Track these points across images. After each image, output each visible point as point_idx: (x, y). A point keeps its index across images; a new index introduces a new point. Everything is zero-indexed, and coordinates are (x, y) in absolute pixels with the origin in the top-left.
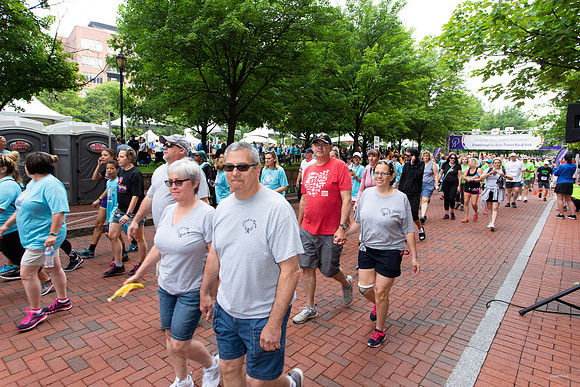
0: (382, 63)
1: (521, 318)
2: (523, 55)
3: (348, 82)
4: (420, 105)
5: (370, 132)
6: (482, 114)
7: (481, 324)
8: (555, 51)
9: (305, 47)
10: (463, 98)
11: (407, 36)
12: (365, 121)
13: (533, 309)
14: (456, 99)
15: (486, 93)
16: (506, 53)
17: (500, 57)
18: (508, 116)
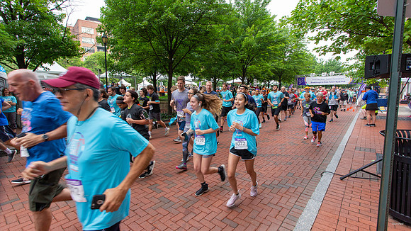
0: (257, 36)
1: (341, 182)
3: (237, 48)
5: (251, 77)
6: (316, 65)
7: (318, 186)
9: (211, 28)
10: (305, 56)
11: (271, 20)
12: (248, 70)
13: (348, 176)
14: (301, 56)
15: (317, 51)
16: (329, 28)
17: (326, 29)
18: (331, 65)
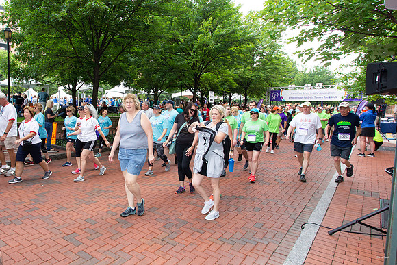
0: (216, 33)
1: (330, 237)
2: (330, 25)
3: (188, 48)
4: (246, 66)
5: (206, 88)
6: (296, 73)
7: (297, 242)
8: (357, 21)
9: (153, 21)
10: (281, 60)
11: (236, 11)
12: (202, 80)
13: (340, 230)
15: (300, 56)
16: (316, 24)
17: (311, 26)
18: (318, 74)
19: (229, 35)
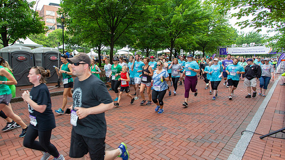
0: (184, 14)
3: (167, 24)
5: (178, 48)
6: (237, 37)
9: (146, 8)
12: (176, 42)
13: (268, 136)
14: (223, 30)
15: (239, 26)
16: (250, 5)
18: (251, 37)
19: (192, 15)
